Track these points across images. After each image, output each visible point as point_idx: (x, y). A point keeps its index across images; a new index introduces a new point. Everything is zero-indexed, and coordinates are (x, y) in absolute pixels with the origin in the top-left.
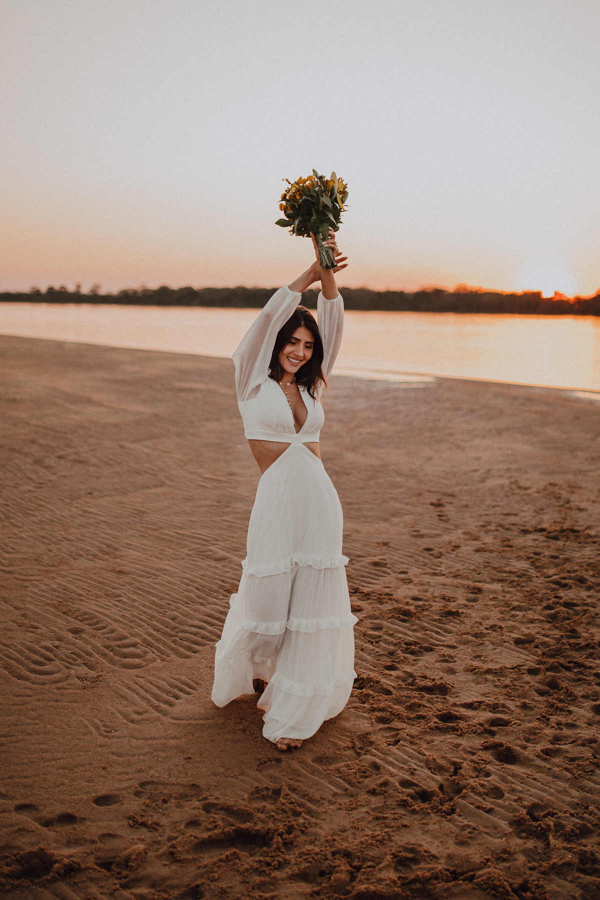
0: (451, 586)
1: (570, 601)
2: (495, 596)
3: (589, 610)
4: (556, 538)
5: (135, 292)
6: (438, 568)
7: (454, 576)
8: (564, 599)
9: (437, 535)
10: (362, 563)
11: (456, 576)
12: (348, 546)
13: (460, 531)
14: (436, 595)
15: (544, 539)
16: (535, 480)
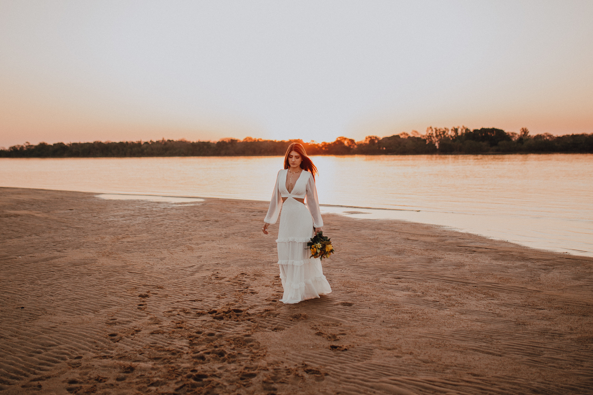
0: (110, 367)
1: (203, 373)
2: (143, 374)
3: (213, 380)
4: (221, 318)
5: (22, 147)
6: (111, 351)
7: (119, 358)
8: (198, 372)
9: (128, 321)
10: (49, 352)
11: (121, 358)
12: (47, 337)
13: (149, 317)
14: (92, 376)
15: (212, 319)
16: (233, 271)
